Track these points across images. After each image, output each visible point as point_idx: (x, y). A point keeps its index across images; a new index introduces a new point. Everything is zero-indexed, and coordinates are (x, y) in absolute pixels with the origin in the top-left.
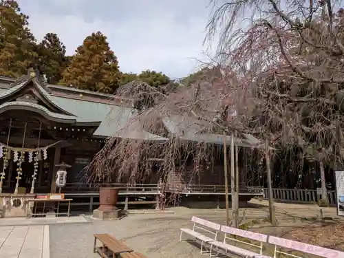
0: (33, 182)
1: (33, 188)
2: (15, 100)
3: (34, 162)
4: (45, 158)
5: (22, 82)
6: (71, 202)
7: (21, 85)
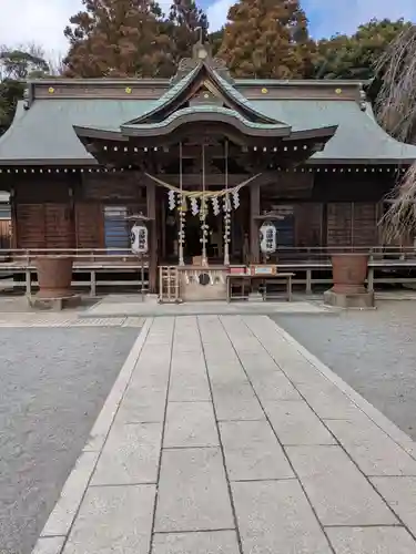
0: (226, 246)
1: (227, 256)
2: (186, 105)
3: (223, 213)
4: (237, 205)
5: (187, 73)
6: (293, 277)
7: (188, 79)
